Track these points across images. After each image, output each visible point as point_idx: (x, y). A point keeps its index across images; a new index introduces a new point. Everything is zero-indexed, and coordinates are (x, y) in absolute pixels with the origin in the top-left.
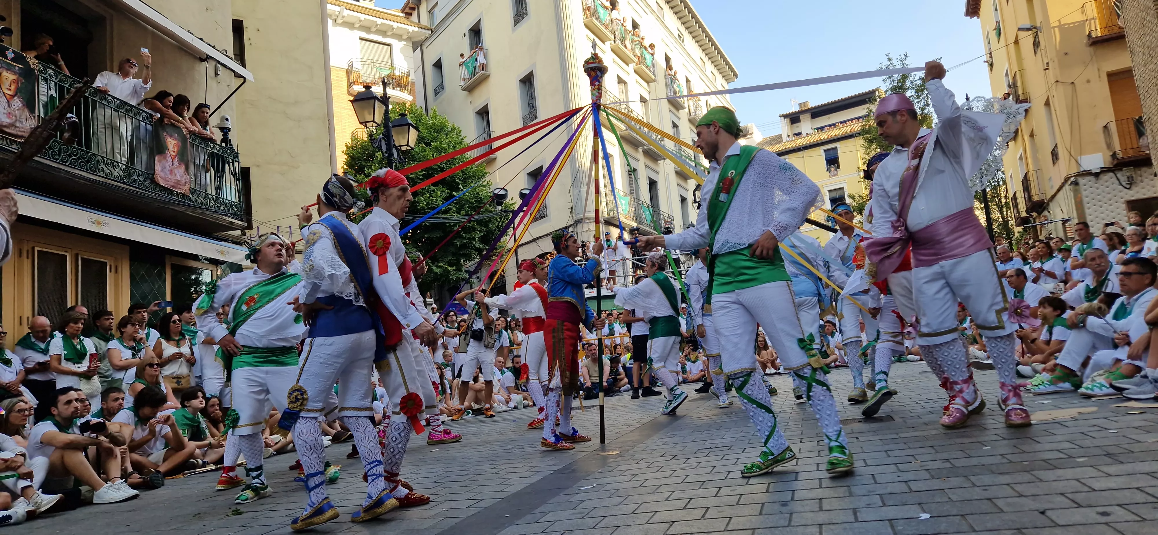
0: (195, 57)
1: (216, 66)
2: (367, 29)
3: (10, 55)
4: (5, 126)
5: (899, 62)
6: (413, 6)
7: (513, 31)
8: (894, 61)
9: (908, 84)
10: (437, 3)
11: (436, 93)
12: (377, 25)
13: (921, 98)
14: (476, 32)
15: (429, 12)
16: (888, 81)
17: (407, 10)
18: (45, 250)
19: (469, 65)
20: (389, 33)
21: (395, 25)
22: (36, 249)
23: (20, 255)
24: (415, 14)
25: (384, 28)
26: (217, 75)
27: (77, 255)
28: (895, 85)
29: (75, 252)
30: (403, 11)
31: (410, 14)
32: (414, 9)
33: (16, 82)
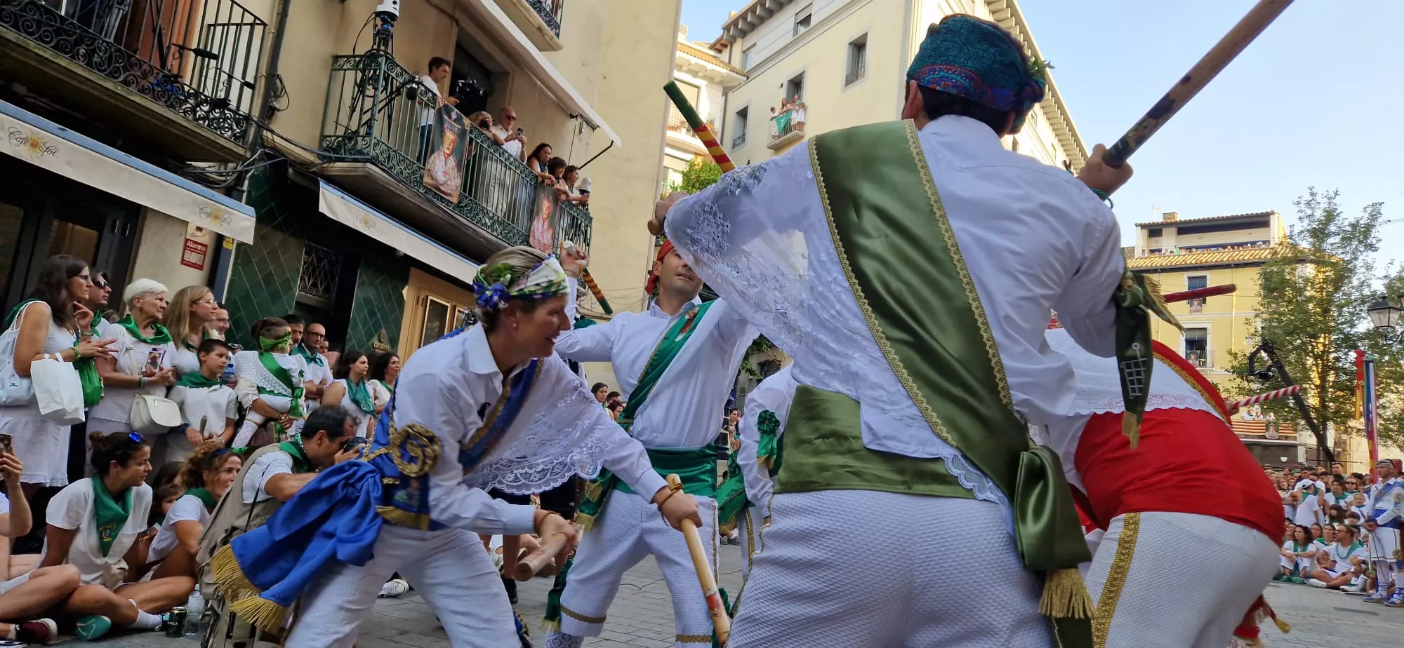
0: (567, 114)
1: (581, 124)
2: (680, 68)
3: (454, 116)
4: (441, 185)
5: (1325, 200)
6: (726, 43)
7: (843, 91)
8: (1319, 198)
9: (1332, 228)
10: (755, 45)
11: (734, 146)
12: (690, 64)
13: (1348, 248)
14: (796, 85)
15: (744, 52)
16: (1306, 221)
17: (718, 46)
18: (435, 299)
19: (782, 121)
20: (700, 74)
21: (710, 66)
22: (430, 298)
23: (417, 303)
24: (726, 52)
25: (696, 69)
26: (580, 132)
27: (454, 308)
28: (1314, 226)
29: (454, 304)
30: (712, 47)
31: (720, 51)
32: (725, 46)
33: (453, 141)
